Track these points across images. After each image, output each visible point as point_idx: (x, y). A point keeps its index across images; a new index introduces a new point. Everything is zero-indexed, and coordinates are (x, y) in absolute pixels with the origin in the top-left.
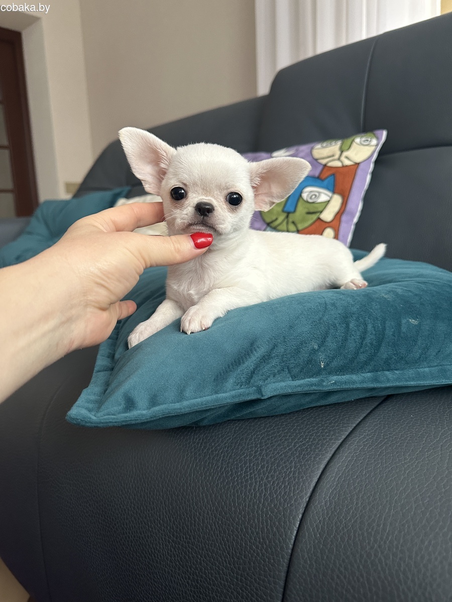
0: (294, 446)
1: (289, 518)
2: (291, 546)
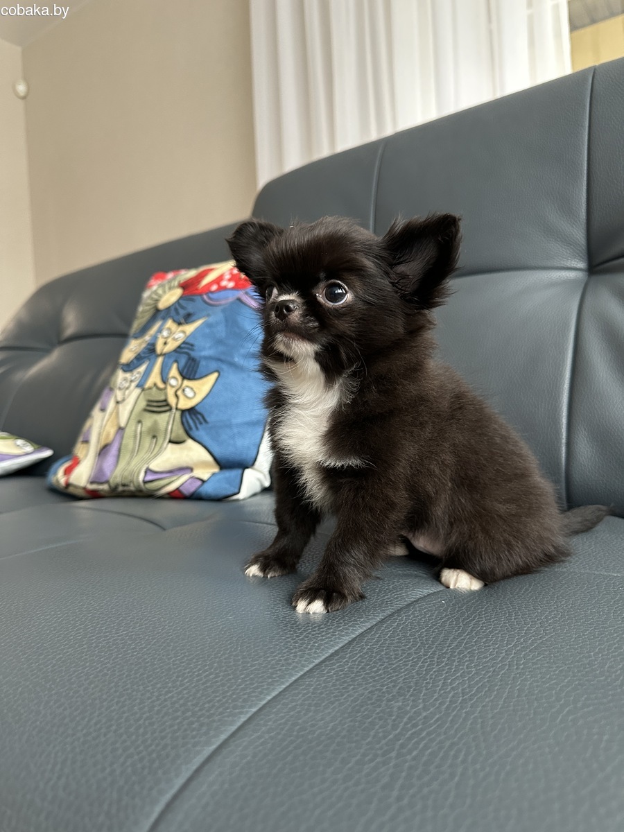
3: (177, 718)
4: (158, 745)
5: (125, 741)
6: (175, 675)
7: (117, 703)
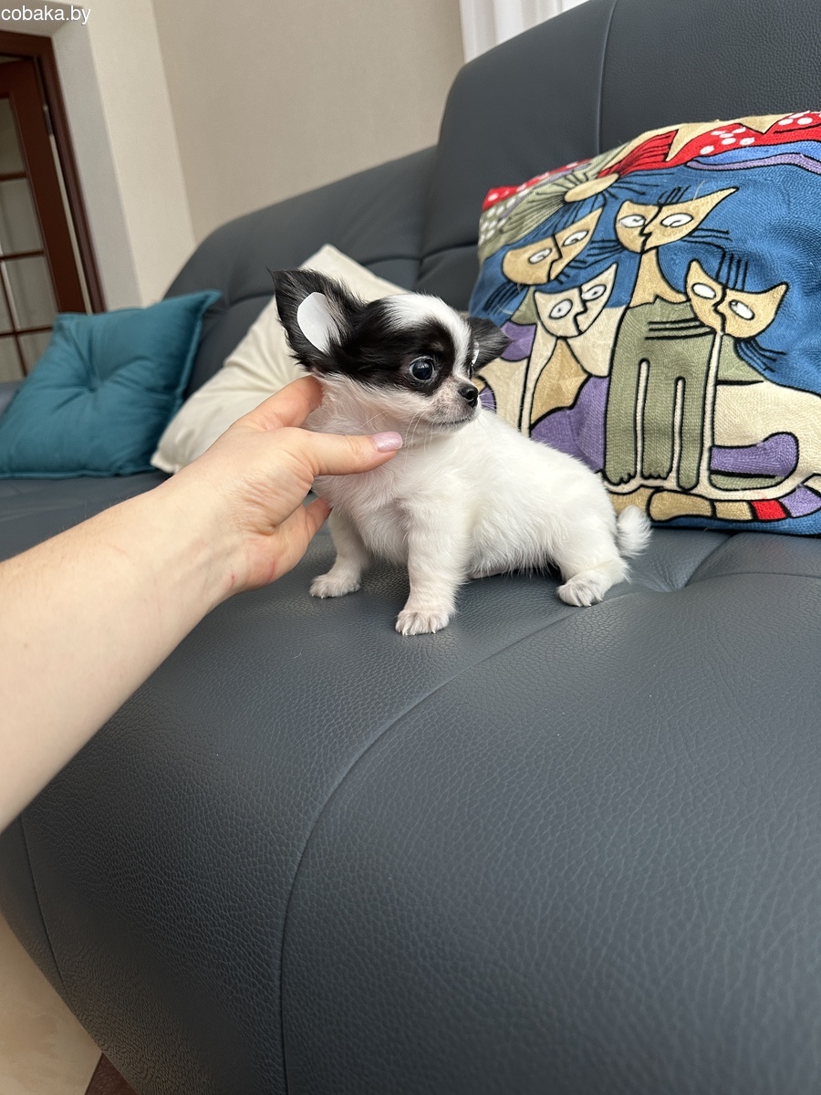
0: (328, 729)
1: (293, 839)
2: (291, 881)
3: (367, 699)
4: (353, 717)
5: (327, 715)
6: (366, 668)
7: (320, 688)
